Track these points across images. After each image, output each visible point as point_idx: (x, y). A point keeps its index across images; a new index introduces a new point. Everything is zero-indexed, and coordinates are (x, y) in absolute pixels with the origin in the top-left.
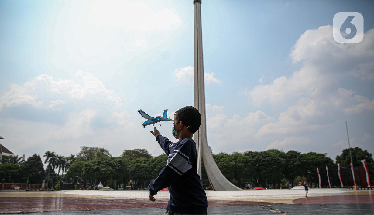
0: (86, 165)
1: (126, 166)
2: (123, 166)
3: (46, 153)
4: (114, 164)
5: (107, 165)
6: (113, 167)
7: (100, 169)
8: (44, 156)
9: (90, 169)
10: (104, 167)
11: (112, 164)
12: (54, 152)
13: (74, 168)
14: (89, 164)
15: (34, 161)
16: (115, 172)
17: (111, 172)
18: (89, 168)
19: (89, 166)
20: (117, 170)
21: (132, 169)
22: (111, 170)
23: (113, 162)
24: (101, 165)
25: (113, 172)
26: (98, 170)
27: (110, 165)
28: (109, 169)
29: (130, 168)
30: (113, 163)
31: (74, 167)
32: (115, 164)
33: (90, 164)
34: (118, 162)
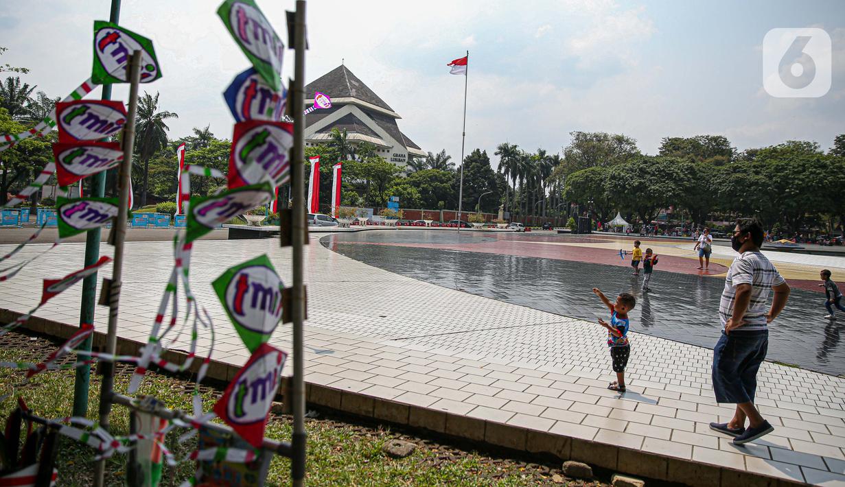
0: (613, 177)
1: (708, 181)
2: (699, 179)
3: (500, 148)
4: (679, 176)
5: (663, 177)
6: (678, 181)
7: (647, 187)
8: (496, 154)
9: (624, 187)
10: (657, 183)
11: (675, 174)
12: (516, 146)
13: (582, 183)
14: (619, 174)
15: (478, 164)
16: (683, 194)
17: (674, 193)
18: (621, 182)
19: (620, 179)
20: (686, 190)
21: (724, 188)
22: (674, 189)
23: (676, 170)
24: (648, 176)
25: (678, 194)
26: (642, 187)
27: (670, 176)
28: (668, 187)
29: (720, 184)
30: (677, 173)
31: (581, 180)
32: (682, 176)
33: (622, 174)
34: (687, 170)
